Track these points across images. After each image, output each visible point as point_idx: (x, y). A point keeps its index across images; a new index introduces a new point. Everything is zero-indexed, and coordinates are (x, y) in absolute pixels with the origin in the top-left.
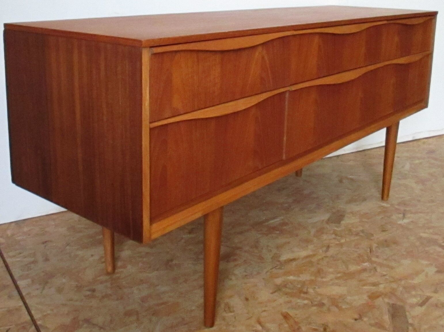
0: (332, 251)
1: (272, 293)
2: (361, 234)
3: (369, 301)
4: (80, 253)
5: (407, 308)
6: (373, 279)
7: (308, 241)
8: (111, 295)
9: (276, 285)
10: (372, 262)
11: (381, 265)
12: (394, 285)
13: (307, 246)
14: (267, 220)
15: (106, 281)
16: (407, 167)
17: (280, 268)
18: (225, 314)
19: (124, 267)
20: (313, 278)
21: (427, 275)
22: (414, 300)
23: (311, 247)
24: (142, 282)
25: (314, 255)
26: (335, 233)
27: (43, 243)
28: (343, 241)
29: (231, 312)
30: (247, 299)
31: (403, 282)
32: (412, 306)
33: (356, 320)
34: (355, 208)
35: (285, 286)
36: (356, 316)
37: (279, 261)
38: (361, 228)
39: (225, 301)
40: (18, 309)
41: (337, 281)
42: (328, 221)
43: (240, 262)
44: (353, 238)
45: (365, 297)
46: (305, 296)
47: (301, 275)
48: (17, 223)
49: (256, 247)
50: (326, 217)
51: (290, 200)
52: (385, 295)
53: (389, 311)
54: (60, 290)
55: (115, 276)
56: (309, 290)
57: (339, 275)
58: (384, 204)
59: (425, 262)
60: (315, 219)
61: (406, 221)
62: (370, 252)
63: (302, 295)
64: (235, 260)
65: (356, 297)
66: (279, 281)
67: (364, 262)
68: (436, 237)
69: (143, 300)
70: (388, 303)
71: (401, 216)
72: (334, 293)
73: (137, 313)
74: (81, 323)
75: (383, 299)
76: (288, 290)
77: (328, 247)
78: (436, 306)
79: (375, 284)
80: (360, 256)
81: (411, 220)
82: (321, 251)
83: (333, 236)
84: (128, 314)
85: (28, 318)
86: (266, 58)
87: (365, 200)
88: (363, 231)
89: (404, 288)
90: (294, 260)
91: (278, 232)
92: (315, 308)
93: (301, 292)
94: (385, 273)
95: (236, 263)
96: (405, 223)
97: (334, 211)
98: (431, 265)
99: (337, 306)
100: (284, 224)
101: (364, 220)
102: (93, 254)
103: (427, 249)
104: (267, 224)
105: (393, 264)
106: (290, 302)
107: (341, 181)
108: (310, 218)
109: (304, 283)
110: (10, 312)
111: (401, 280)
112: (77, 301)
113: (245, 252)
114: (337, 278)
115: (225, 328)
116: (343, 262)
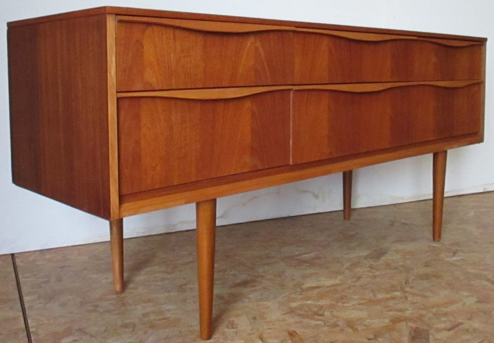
0: (362, 281)
1: (283, 314)
2: (401, 268)
3: (391, 324)
4: (95, 276)
5: (432, 331)
6: (400, 306)
7: (338, 273)
8: (113, 310)
9: (291, 308)
10: (405, 292)
11: (414, 294)
12: (424, 312)
13: (336, 277)
15: (113, 299)
16: (472, 214)
17: (300, 294)
18: (226, 330)
19: (136, 288)
20: (334, 303)
21: (464, 305)
22: (442, 326)
23: (340, 277)
24: (149, 301)
25: (341, 284)
26: (371, 267)
27: (61, 268)
28: (378, 273)
29: (233, 328)
30: (254, 318)
31: (434, 310)
32: (438, 330)
33: (370, 339)
34: (400, 246)
35: (300, 309)
36: (371, 336)
37: (301, 288)
38: (401, 263)
39: (231, 319)
40: (15, 319)
41: (359, 307)
42: (367, 257)
43: (258, 288)
44: (389, 271)
45: (387, 321)
46: (320, 317)
47: (321, 301)
48: (42, 251)
49: (280, 276)
50: (366, 253)
51: (331, 239)
52: (411, 320)
53: (410, 333)
54: (63, 305)
55: (123, 295)
56: (325, 313)
57: (364, 301)
58: (435, 245)
59: (465, 294)
60: (353, 255)
61: (454, 258)
62: (406, 283)
63: (316, 317)
64: (254, 286)
65: (376, 321)
66: (294, 305)
67: (395, 291)
68: (485, 273)
69: (145, 315)
70: (411, 327)
71: (451, 254)
72: (353, 316)
73: (134, 326)
74: (73, 331)
75: (406, 323)
76: (301, 312)
77: (360, 278)
78: (467, 331)
79: (400, 310)
80: (393, 286)
81: (461, 258)
82: (350, 281)
83: (369, 269)
84: (125, 326)
85: (23, 326)
86: (261, 50)
87: (414, 240)
88: (403, 266)
89: (435, 314)
90: (317, 287)
91: (308, 265)
92: (326, 328)
93: (316, 314)
94: (415, 301)
95: (254, 289)
96: (454, 260)
97: (376, 249)
98: (472, 296)
99: (352, 327)
100: (318, 258)
101: (407, 257)
102: (107, 277)
103: (472, 282)
105: (428, 294)
106: (301, 322)
107: (392, 225)
108: (347, 254)
109: (321, 307)
110: (6, 320)
111: (433, 307)
112: (77, 314)
113: (267, 279)
114: (359, 304)
115: (222, 341)
116: (372, 291)
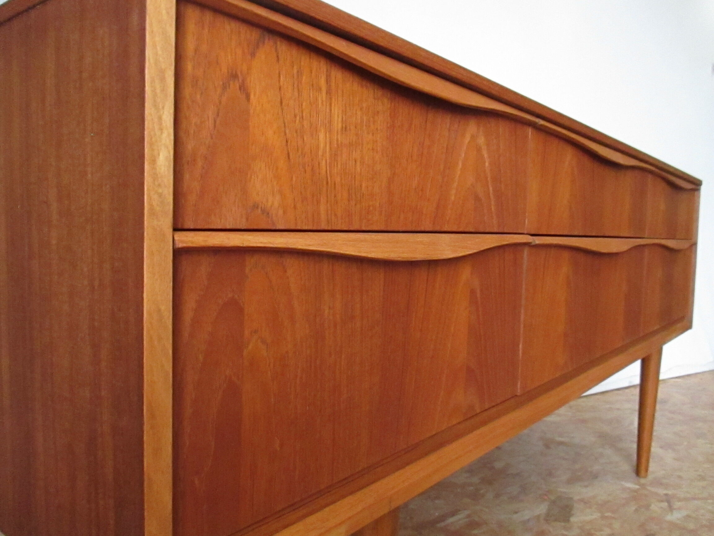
14: (443, 518)
34: (584, 491)
38: (608, 531)
42: (548, 518)
50: (542, 509)
51: (475, 480)
60: (527, 515)
61: (675, 515)
71: (665, 505)
86: (486, 154)
87: (595, 476)
97: (553, 498)
100: (473, 525)
101: (606, 514)
104: (442, 524)
108: (516, 513)
